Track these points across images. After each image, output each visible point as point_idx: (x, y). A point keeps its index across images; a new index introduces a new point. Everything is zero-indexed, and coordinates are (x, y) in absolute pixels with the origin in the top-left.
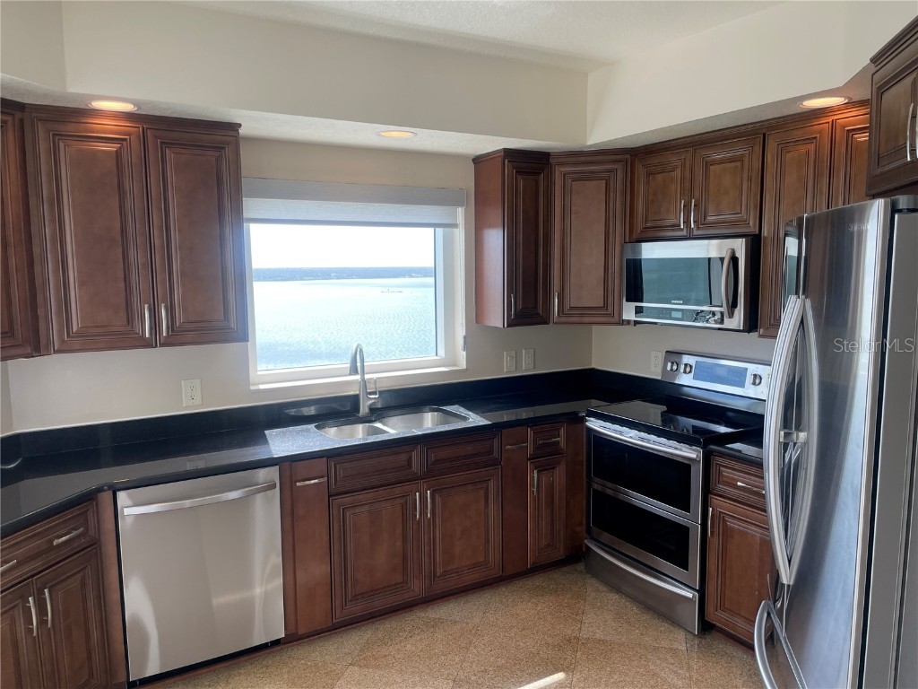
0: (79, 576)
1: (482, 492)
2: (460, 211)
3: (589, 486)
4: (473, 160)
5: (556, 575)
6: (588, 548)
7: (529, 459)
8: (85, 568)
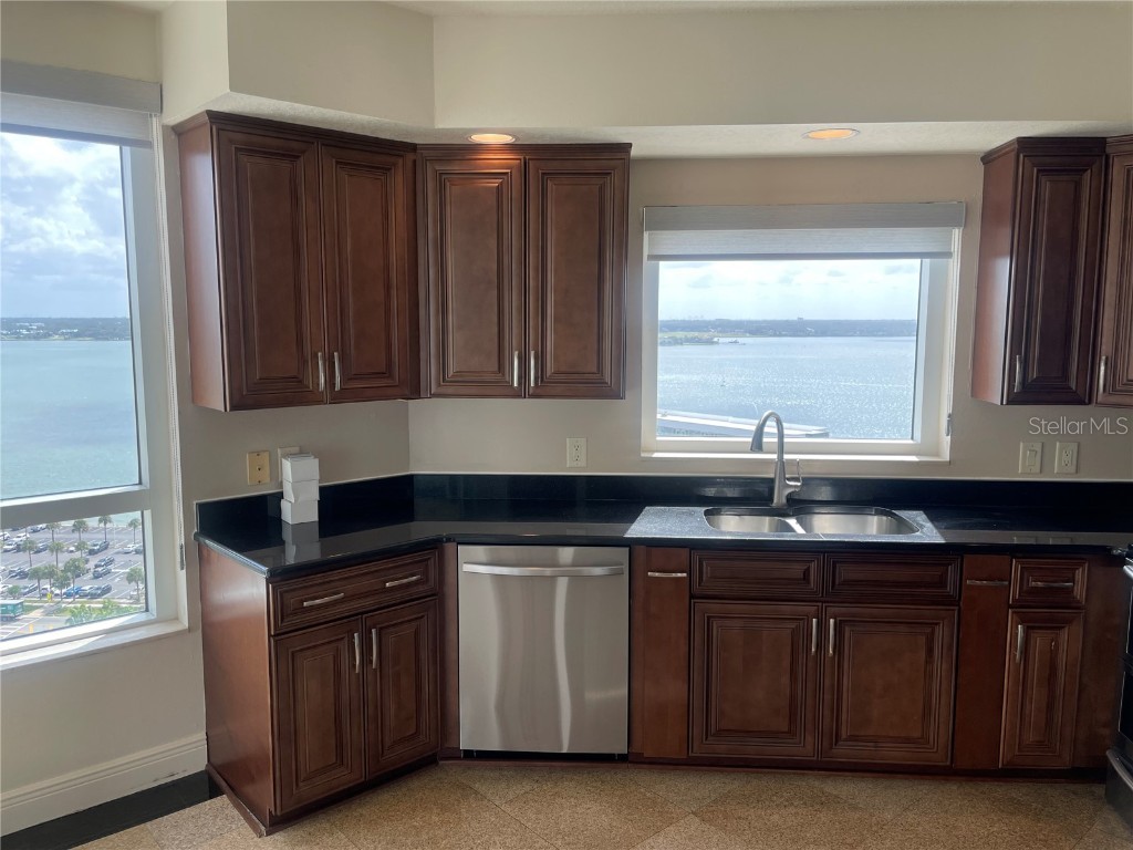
0: (414, 624)
2: (957, 233)
4: (983, 159)
6: (1110, 763)
7: (1010, 606)
8: (423, 617)
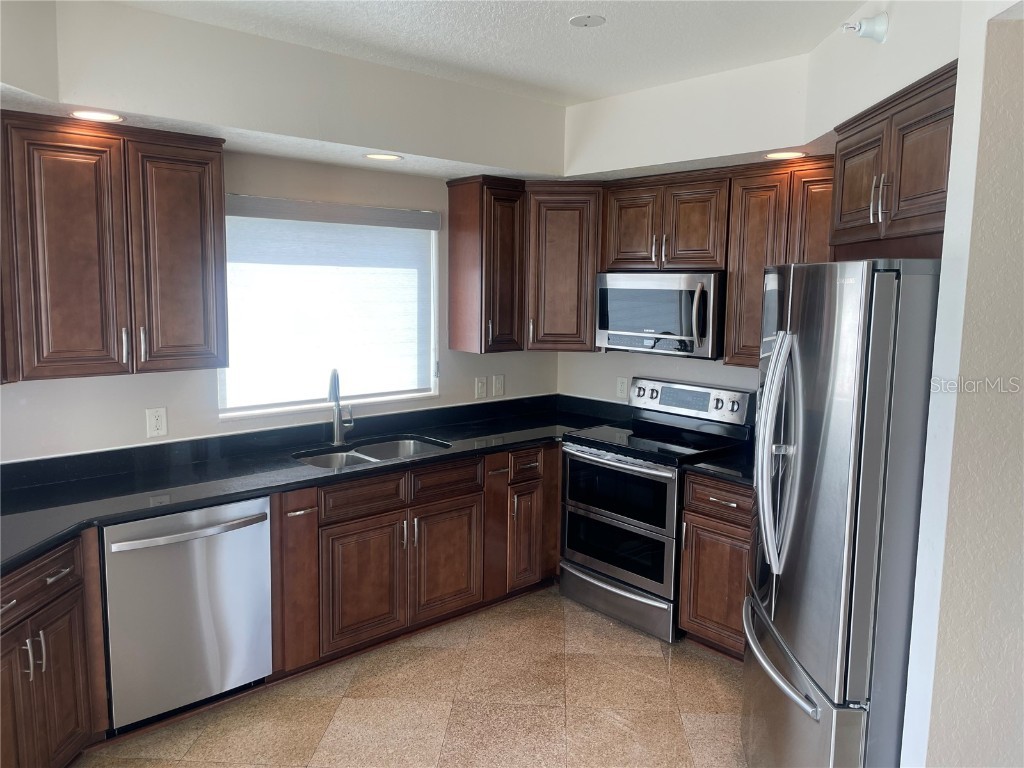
1: (466, 518)
2: (434, 235)
3: (564, 508)
4: (448, 183)
5: (532, 598)
6: (562, 569)
7: (509, 485)
8: (72, 609)
